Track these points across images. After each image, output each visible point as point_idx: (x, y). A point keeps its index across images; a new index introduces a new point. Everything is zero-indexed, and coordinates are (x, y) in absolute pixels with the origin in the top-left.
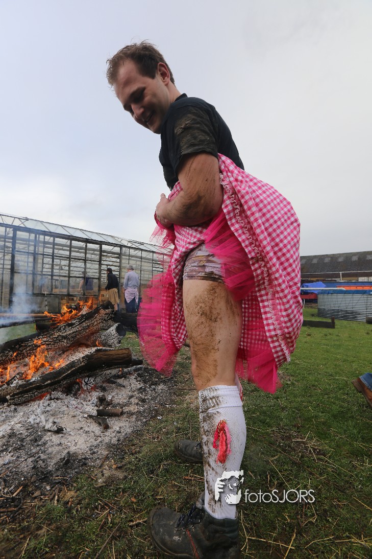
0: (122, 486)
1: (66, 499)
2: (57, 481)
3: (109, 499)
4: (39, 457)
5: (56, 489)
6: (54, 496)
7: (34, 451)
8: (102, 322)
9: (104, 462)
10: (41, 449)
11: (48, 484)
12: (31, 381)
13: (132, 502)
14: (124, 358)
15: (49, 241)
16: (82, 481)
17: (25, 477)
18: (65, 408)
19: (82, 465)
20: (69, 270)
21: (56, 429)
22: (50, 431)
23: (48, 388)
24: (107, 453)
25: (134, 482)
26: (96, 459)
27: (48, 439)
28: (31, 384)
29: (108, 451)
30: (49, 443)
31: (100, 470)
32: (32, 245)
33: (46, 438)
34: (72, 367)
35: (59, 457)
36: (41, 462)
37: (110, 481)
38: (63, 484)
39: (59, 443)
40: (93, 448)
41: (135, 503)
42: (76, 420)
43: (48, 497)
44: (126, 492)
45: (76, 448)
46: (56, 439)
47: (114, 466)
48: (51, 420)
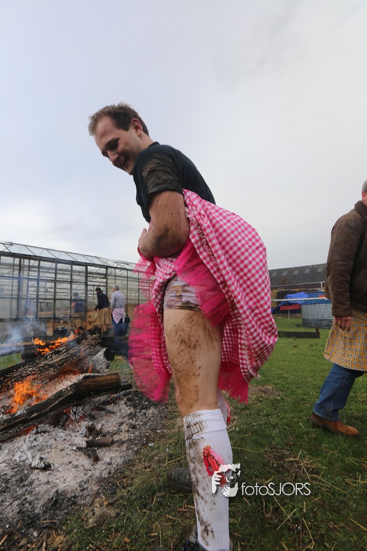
0: (114, 525)
1: (55, 546)
2: (45, 525)
3: (101, 541)
4: (25, 499)
5: (44, 534)
6: (42, 544)
7: (20, 492)
8: (89, 348)
9: (94, 499)
10: (27, 490)
11: (35, 530)
12: (17, 415)
13: (126, 543)
14: (112, 383)
15: (34, 265)
16: (72, 523)
17: (10, 524)
18: (52, 442)
19: (72, 505)
20: (55, 292)
21: (43, 465)
22: (36, 468)
23: (35, 421)
24: (98, 488)
25: (127, 519)
26: (86, 496)
27: (34, 477)
28: (17, 418)
29: (99, 486)
30: (36, 483)
31: (91, 508)
32: (17, 269)
33: (33, 476)
34: (60, 397)
35: (46, 497)
36: (27, 505)
37: (102, 520)
38: (51, 528)
39: (46, 481)
40: (83, 484)
41: (129, 544)
42: (64, 453)
43: (36, 545)
44: (119, 532)
45: (65, 485)
46: (43, 477)
47: (106, 503)
48: (38, 456)
